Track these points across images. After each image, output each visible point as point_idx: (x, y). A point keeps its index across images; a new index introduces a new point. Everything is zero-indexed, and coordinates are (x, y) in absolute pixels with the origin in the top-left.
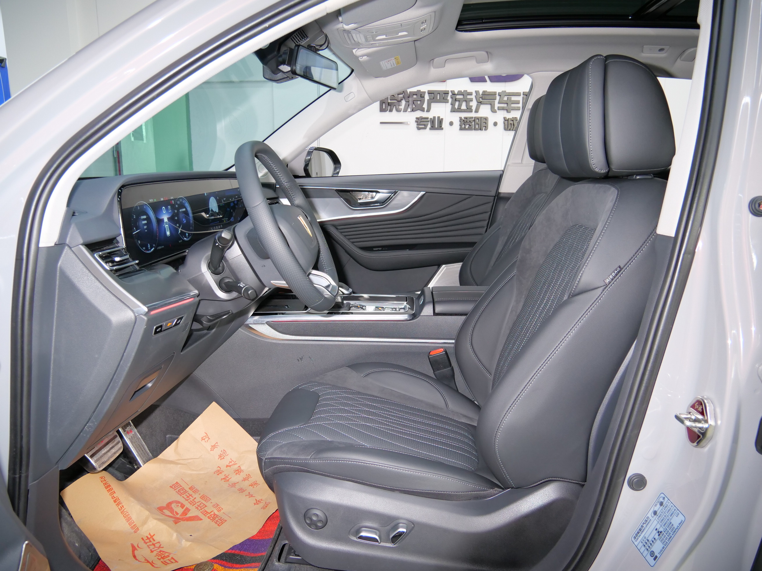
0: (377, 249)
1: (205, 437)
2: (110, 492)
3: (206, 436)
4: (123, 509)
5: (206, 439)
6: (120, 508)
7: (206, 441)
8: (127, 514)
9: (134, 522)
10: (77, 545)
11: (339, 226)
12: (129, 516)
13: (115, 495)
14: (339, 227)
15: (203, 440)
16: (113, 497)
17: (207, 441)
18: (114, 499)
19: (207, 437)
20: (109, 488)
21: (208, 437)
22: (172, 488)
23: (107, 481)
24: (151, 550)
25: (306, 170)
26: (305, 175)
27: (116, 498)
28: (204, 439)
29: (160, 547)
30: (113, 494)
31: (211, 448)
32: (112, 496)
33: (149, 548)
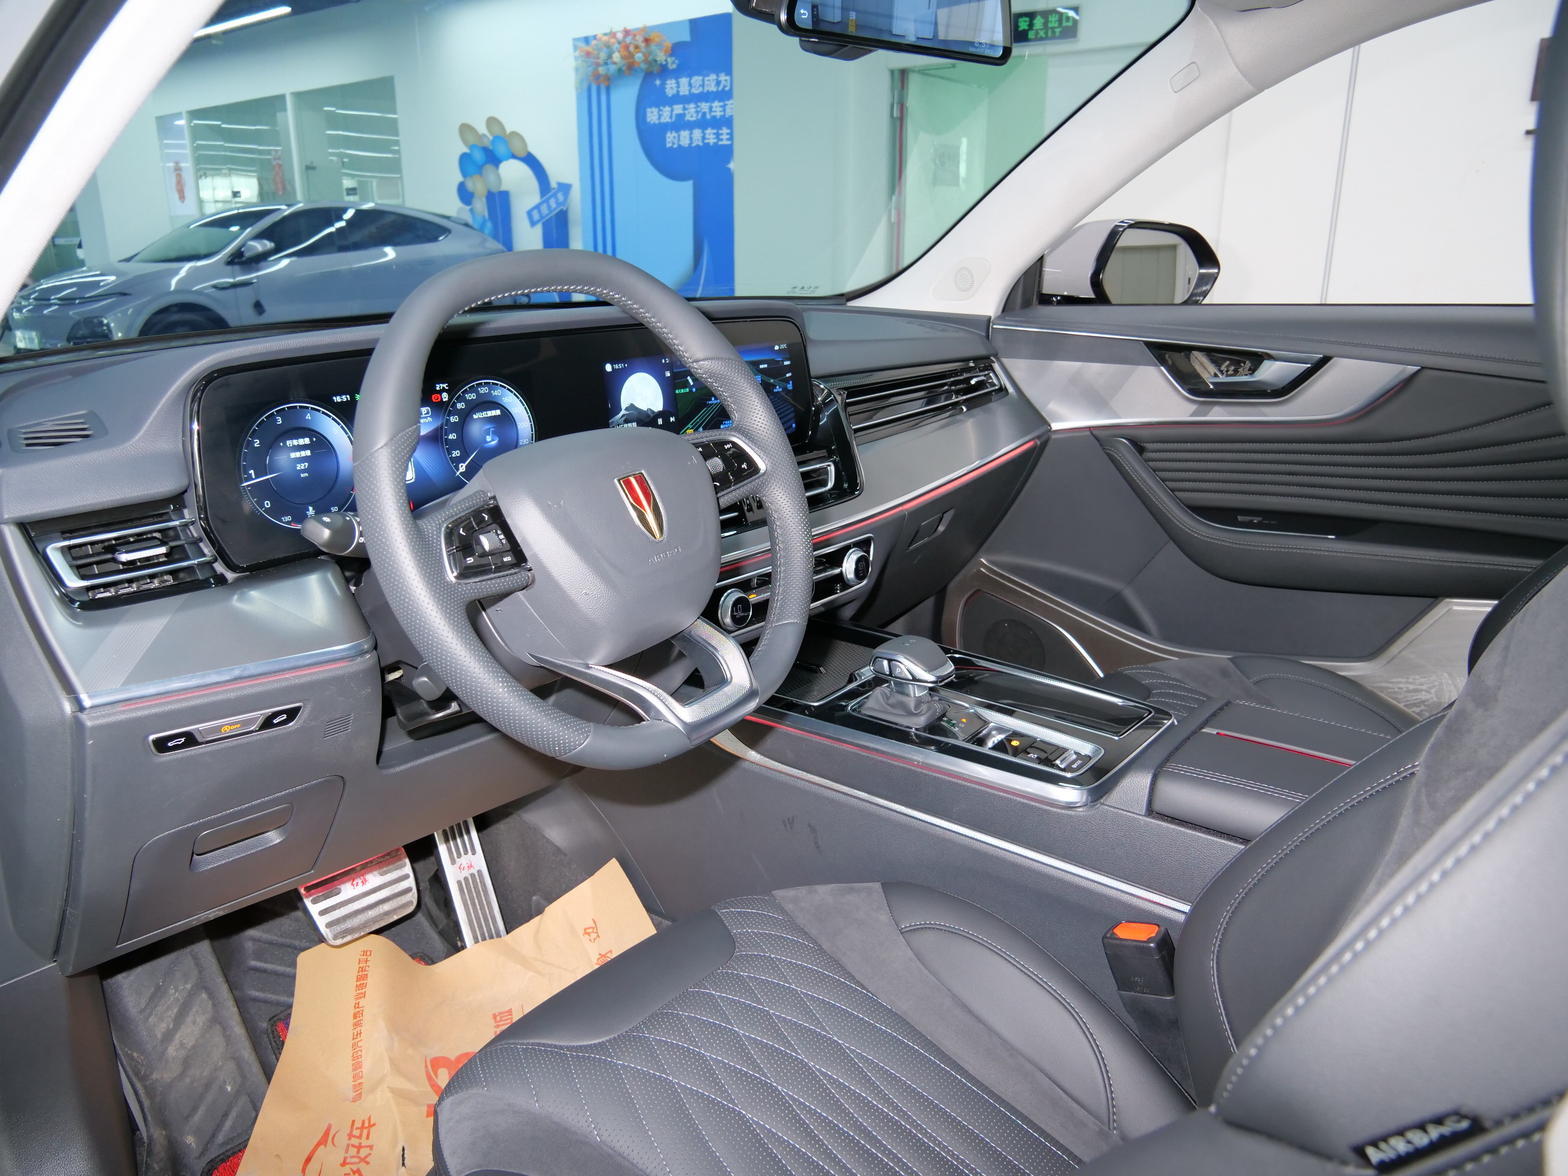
0: (1247, 519)
1: (591, 930)
2: (358, 992)
3: (593, 928)
4: (359, 1039)
5: (594, 935)
6: (355, 1034)
7: (592, 940)
8: (359, 1053)
9: (361, 1077)
10: (229, 1089)
11: (1150, 442)
12: (360, 1060)
13: (362, 1002)
14: (1148, 446)
15: (587, 936)
16: (357, 1006)
17: (594, 939)
18: (357, 1010)
19: (595, 930)
20: (362, 982)
21: (597, 933)
22: (495, 1020)
23: (368, 963)
24: (345, 1159)
25: (1096, 282)
26: (1093, 296)
27: (359, 1010)
28: (589, 934)
29: (364, 1160)
30: (361, 998)
31: (599, 959)
32: (357, 1002)
33: (347, 1151)
